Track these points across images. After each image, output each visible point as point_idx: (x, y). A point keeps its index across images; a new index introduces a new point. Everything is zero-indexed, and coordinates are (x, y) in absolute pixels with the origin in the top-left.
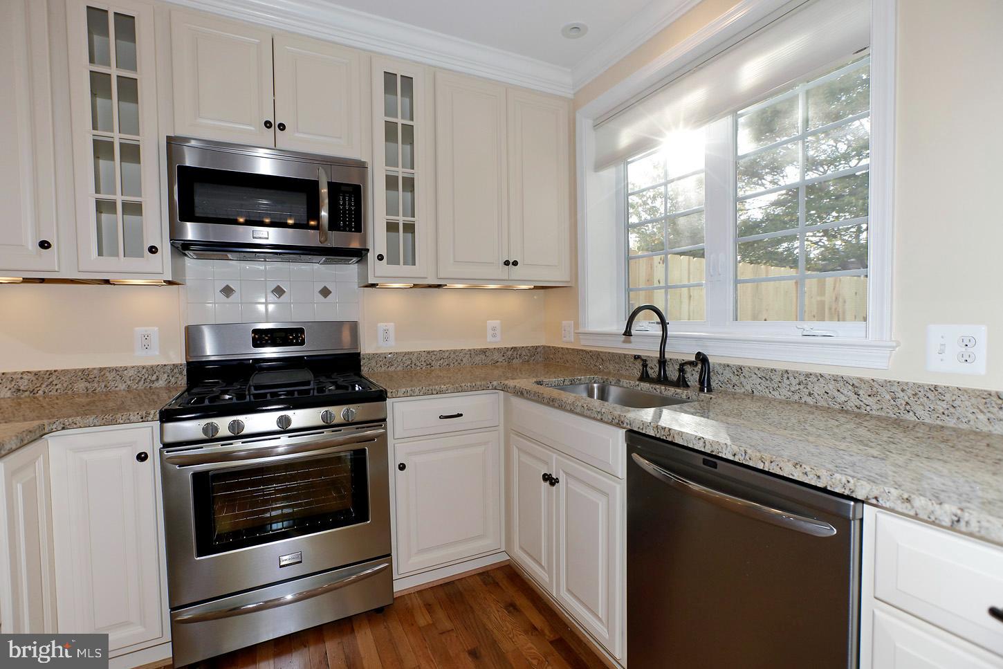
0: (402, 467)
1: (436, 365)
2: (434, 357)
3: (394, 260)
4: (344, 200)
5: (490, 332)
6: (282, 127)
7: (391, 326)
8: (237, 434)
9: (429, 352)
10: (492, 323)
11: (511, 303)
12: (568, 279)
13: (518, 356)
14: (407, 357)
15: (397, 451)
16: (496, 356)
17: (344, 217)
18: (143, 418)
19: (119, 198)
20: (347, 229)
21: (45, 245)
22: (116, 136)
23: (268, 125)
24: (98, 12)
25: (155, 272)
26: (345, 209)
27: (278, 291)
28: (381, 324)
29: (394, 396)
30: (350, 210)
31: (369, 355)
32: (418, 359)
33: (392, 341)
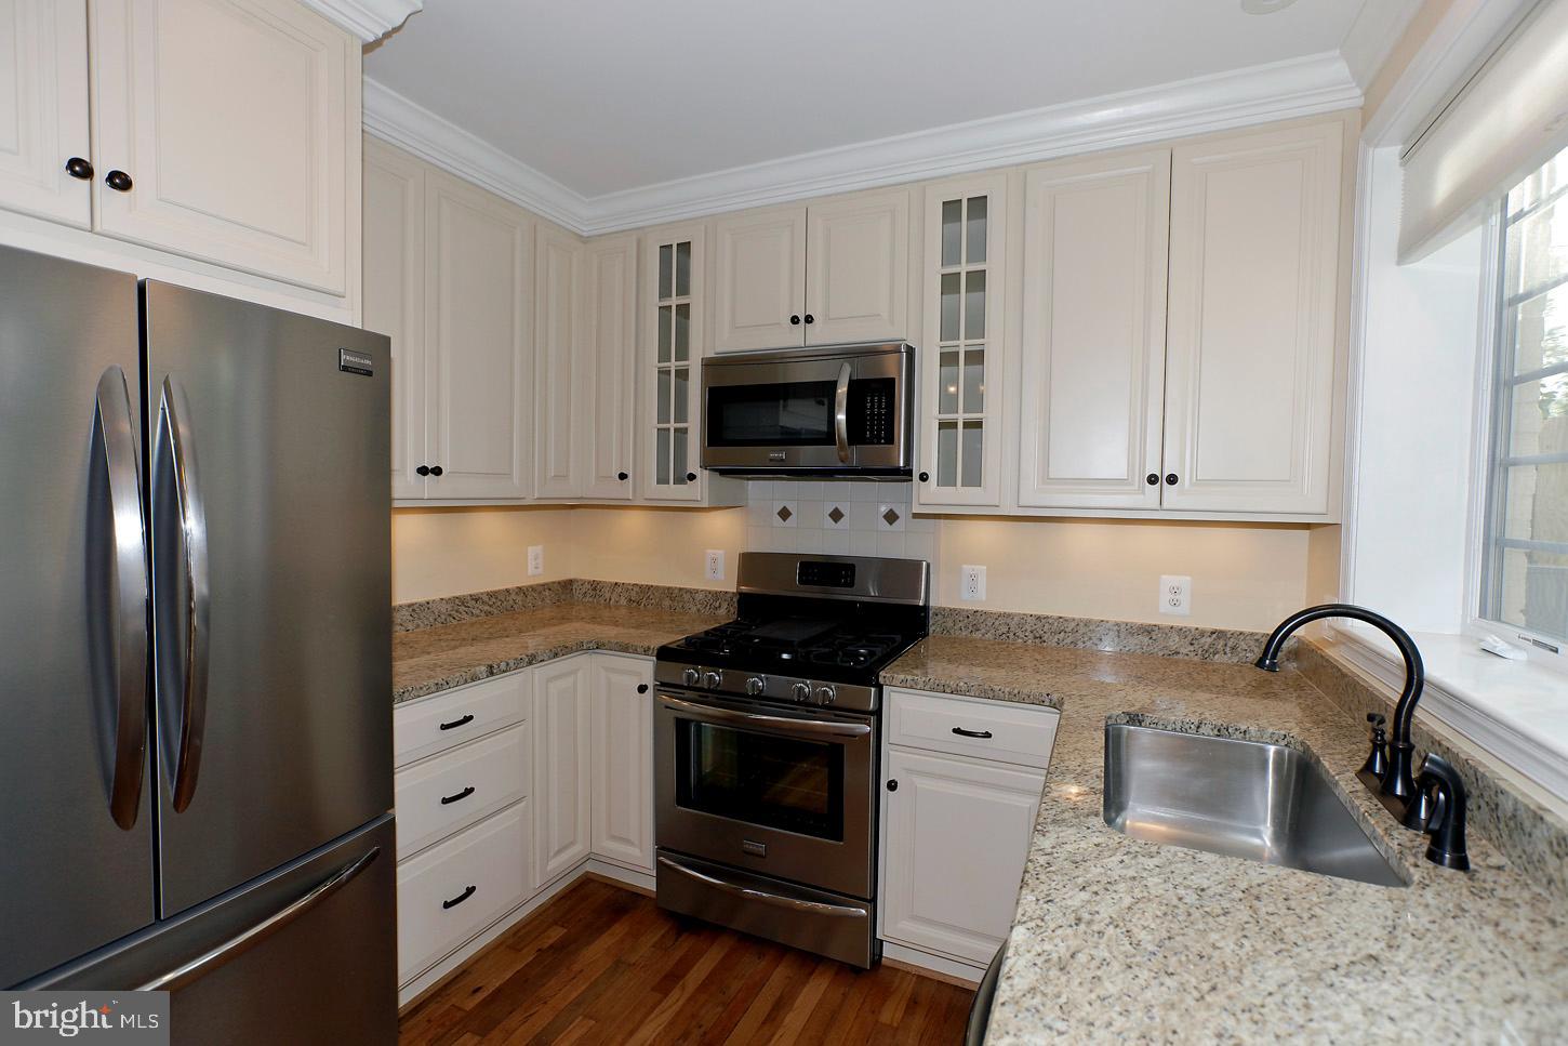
0: (893, 786)
1: (1052, 641)
2: (1047, 626)
3: (947, 479)
4: (872, 401)
5: (1165, 597)
6: (810, 320)
7: (981, 571)
9: (1039, 618)
10: (1172, 580)
12: (1324, 511)
13: (1228, 650)
14: (1001, 620)
16: (1174, 642)
17: (872, 425)
18: (646, 651)
19: (672, 425)
20: (875, 440)
21: (623, 476)
22: (673, 365)
23: (795, 320)
24: (666, 249)
25: (694, 498)
26: (872, 413)
27: (836, 515)
28: (965, 566)
29: (888, 682)
30: (879, 414)
31: (944, 609)
32: (1020, 626)
33: (982, 593)
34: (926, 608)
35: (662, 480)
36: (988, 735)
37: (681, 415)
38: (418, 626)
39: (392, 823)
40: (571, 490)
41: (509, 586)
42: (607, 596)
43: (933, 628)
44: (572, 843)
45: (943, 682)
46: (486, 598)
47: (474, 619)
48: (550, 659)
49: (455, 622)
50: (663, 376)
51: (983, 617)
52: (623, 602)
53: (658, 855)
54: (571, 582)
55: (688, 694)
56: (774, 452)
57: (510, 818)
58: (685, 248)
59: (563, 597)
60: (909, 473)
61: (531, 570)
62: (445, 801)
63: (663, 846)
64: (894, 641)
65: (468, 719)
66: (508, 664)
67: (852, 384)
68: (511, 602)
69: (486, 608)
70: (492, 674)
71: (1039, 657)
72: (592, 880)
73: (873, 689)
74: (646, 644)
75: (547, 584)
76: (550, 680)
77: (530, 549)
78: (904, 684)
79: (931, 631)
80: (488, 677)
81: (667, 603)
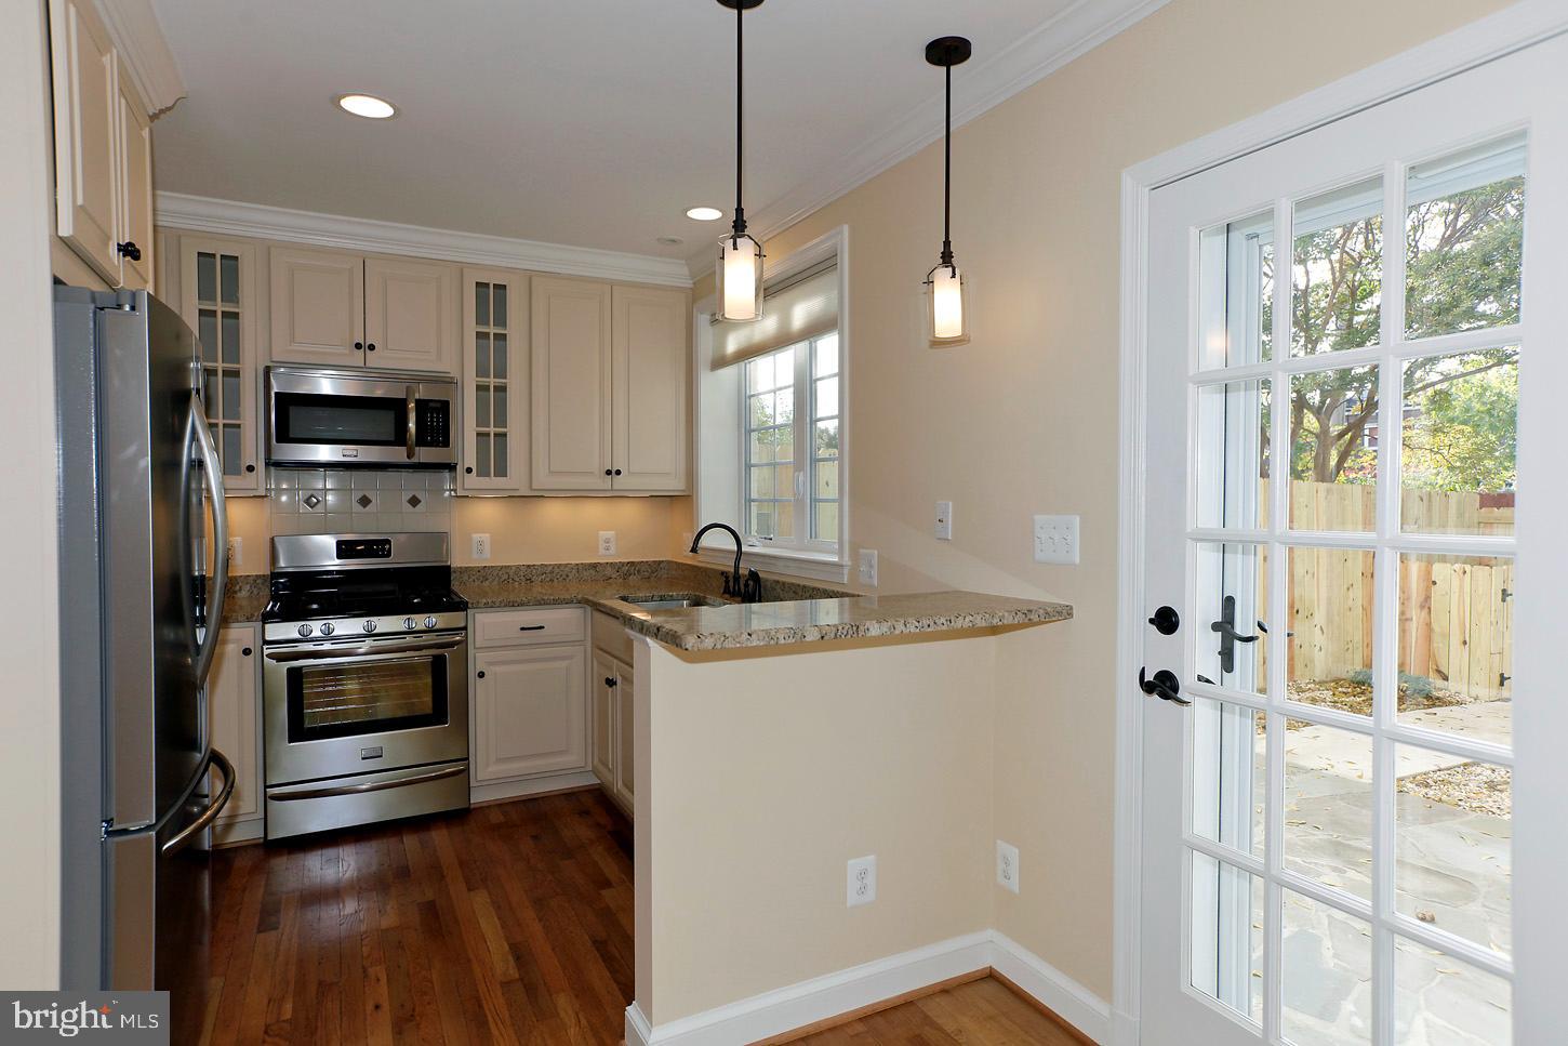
0: (481, 675)
1: (537, 579)
2: (535, 571)
3: (483, 472)
4: (432, 417)
5: (602, 545)
6: (372, 347)
7: (486, 537)
8: (328, 636)
9: (529, 566)
10: (604, 534)
11: (629, 513)
12: (683, 488)
13: (636, 572)
14: (503, 571)
15: (478, 660)
16: (609, 571)
17: (432, 433)
18: (249, 619)
19: (221, 421)
20: (436, 444)
22: (220, 365)
23: (358, 346)
24: (205, 256)
25: (251, 488)
26: (433, 424)
27: (364, 501)
28: (474, 536)
29: (475, 606)
30: (438, 425)
31: (461, 568)
32: (516, 573)
33: (487, 553)
34: (448, 567)
36: (541, 628)
43: (455, 583)
51: (490, 570)
56: (346, 449)
67: (419, 404)
79: (454, 586)
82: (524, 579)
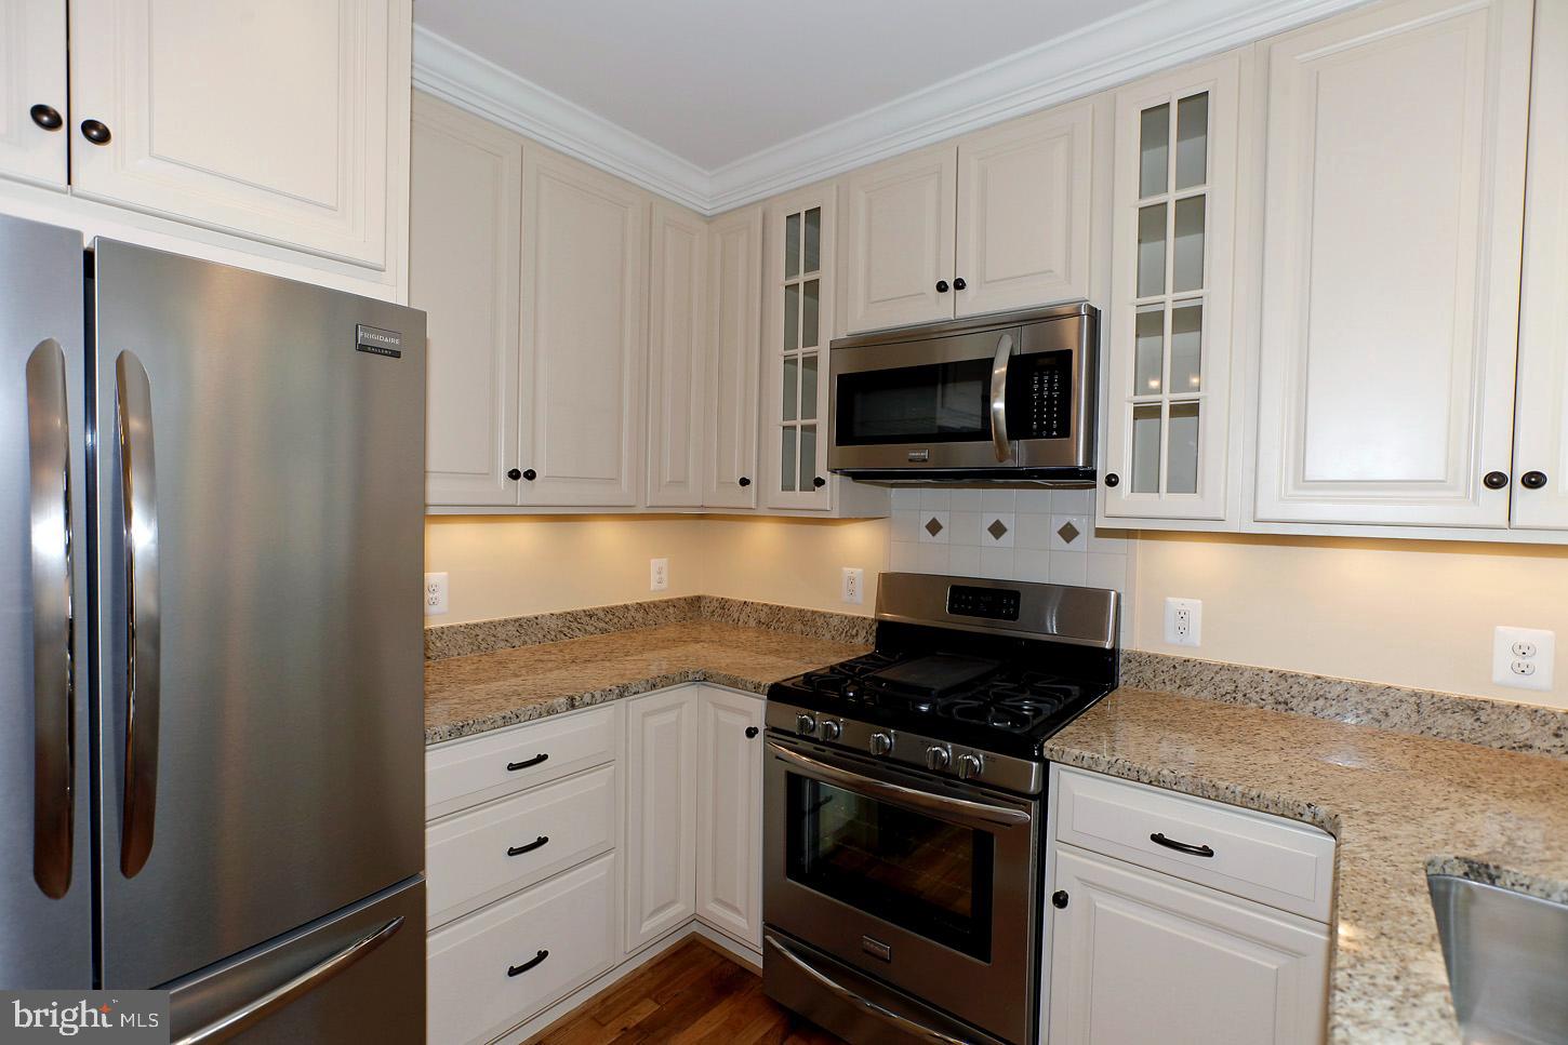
1: (1305, 710)
2: (1296, 689)
3: (1146, 481)
4: (1041, 382)
6: (960, 284)
7: (1194, 607)
9: (1283, 676)
14: (1225, 675)
16: (1523, 730)
17: (1040, 413)
18: (757, 688)
19: (799, 422)
20: (1044, 433)
21: (744, 482)
22: (800, 352)
23: (942, 287)
24: (793, 218)
25: (823, 508)
26: (1041, 397)
27: (998, 530)
28: (1170, 599)
29: (1056, 759)
30: (1050, 397)
31: (1140, 655)
32: (1254, 685)
33: (1195, 636)
34: (1114, 652)
35: (788, 486)
36: (1207, 852)
37: (810, 410)
38: (525, 643)
39: (422, 887)
40: (691, 497)
41: (628, 602)
42: (736, 616)
43: (1125, 678)
44: (672, 903)
45: (1137, 766)
46: (601, 615)
47: (587, 637)
48: (646, 691)
49: (567, 640)
50: (789, 366)
51: (1198, 668)
52: (752, 623)
53: (765, 933)
54: (699, 598)
55: (802, 744)
56: (915, 450)
57: (597, 871)
58: (814, 215)
59: (690, 615)
60: (1092, 475)
61: (654, 585)
62: (512, 852)
63: (771, 924)
64: (1068, 693)
65: (541, 758)
66: (593, 696)
67: (1015, 362)
68: (630, 619)
69: (602, 625)
70: (573, 706)
71: (1284, 733)
72: (699, 944)
73: (1034, 764)
74: (757, 679)
75: (671, 600)
76: (646, 715)
77: (652, 561)
78: (1079, 763)
79: (1121, 682)
80: (567, 710)
81: (798, 626)
82: (1271, 700)
